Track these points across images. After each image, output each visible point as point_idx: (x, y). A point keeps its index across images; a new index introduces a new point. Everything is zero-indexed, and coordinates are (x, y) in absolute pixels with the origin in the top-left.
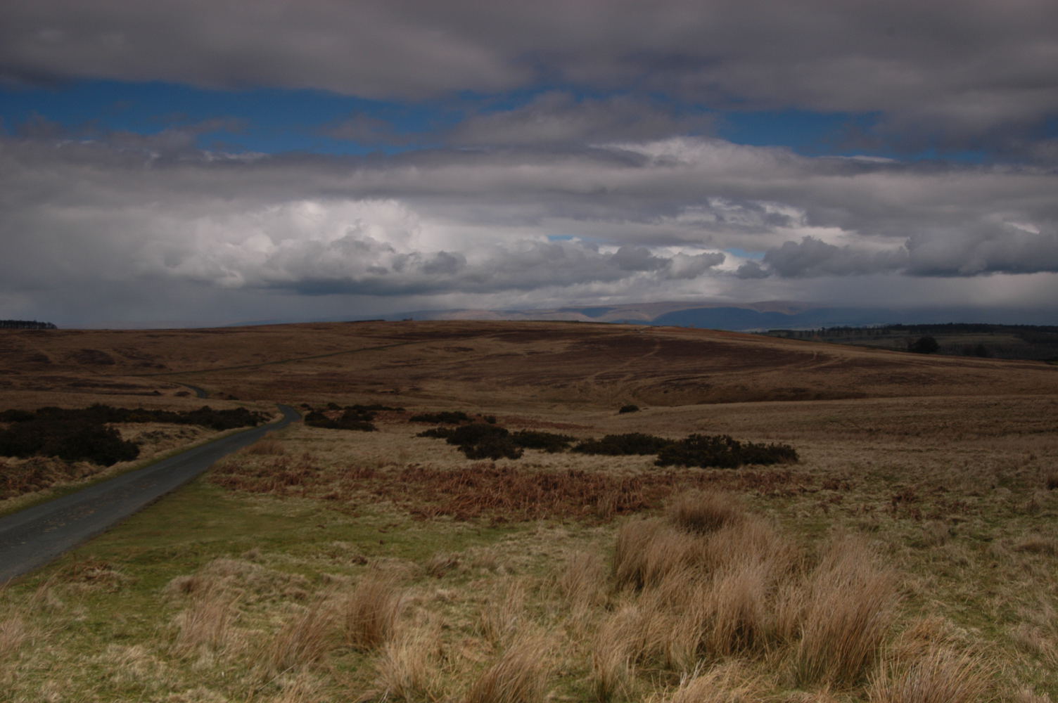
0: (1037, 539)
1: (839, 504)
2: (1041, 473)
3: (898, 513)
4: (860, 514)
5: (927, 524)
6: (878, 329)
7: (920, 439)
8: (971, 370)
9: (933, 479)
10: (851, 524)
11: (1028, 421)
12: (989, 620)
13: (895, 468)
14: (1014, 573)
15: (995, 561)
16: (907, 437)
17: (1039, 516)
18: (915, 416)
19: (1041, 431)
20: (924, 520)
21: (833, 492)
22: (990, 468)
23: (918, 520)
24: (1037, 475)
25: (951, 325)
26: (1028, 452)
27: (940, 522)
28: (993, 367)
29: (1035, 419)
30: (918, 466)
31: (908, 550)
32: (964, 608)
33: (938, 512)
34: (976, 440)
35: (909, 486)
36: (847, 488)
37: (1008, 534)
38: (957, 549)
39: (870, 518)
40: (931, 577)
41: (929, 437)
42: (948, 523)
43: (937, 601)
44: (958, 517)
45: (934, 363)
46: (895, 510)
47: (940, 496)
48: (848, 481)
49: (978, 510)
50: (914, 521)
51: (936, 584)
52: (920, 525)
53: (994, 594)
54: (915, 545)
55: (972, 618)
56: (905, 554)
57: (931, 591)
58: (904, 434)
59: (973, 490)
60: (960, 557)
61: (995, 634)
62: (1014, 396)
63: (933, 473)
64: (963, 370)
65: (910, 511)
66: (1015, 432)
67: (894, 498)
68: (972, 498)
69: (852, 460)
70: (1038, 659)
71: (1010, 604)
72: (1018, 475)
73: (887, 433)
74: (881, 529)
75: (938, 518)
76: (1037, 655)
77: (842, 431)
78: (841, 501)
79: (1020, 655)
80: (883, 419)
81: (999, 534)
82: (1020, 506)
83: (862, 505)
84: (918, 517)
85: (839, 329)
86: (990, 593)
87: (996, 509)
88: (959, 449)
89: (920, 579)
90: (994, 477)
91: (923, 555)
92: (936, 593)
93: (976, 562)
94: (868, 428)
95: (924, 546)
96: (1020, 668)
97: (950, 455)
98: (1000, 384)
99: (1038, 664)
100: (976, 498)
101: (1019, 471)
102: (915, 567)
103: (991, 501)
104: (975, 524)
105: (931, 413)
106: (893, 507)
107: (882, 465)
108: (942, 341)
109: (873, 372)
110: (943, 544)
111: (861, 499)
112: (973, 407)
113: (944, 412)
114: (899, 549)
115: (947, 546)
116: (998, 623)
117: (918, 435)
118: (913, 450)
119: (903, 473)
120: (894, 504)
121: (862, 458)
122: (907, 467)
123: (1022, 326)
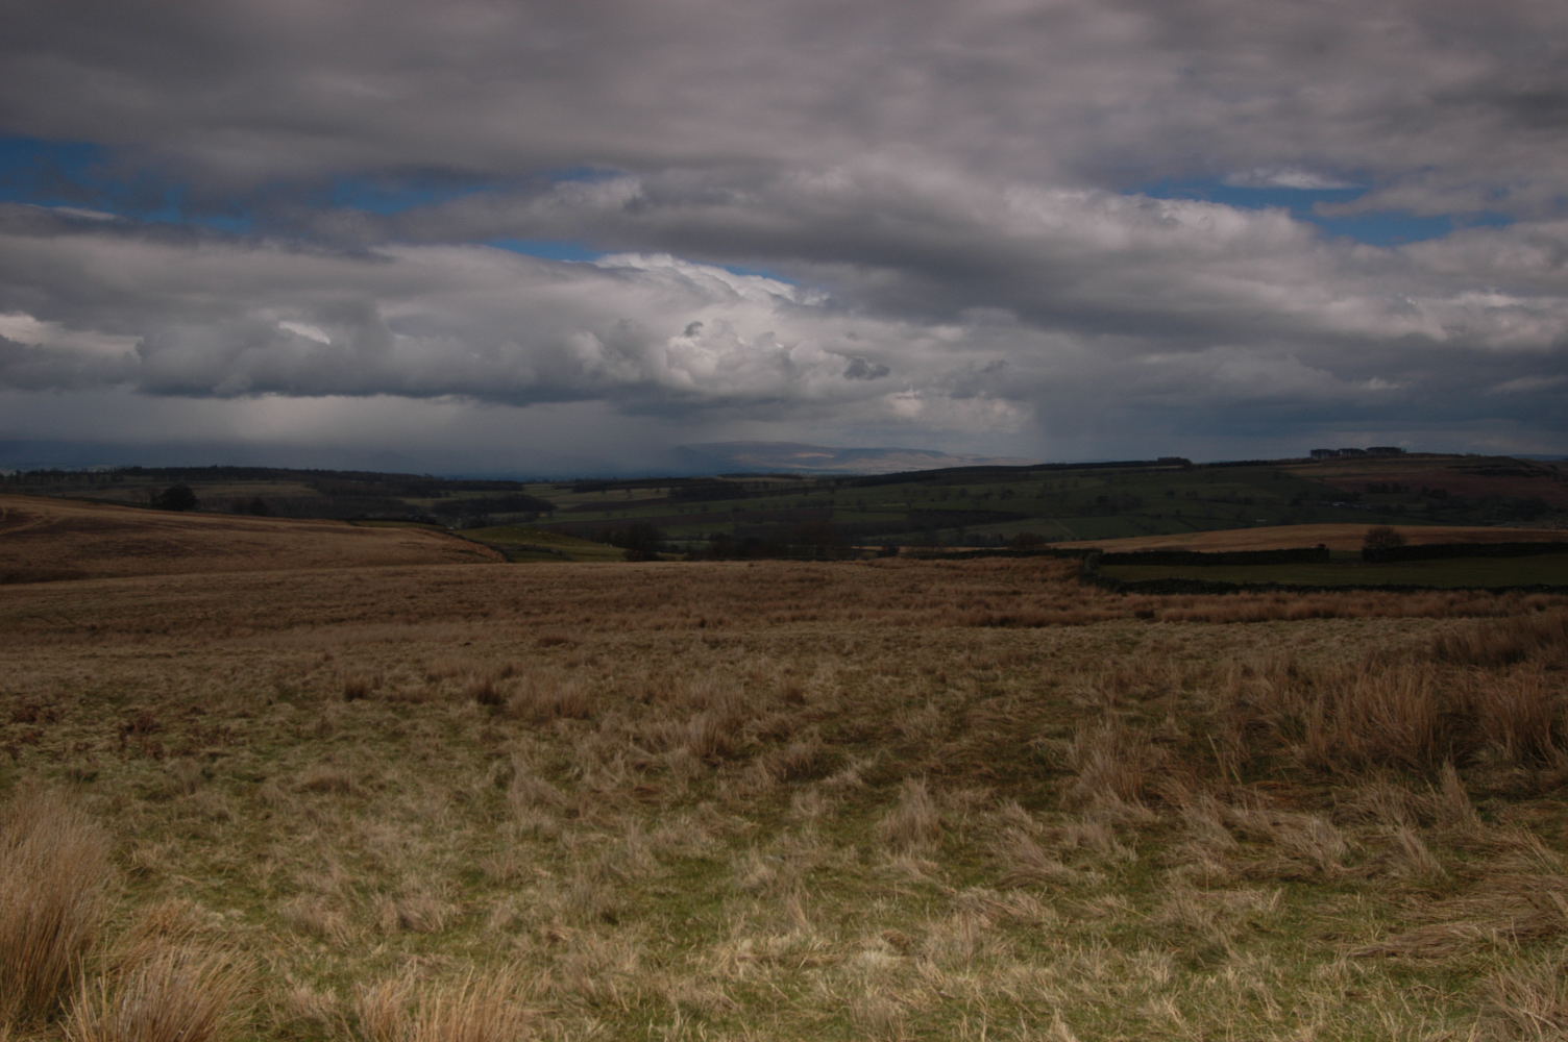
0: (327, 772)
1: (36, 743)
2: (337, 680)
3: (128, 751)
4: (68, 757)
5: (170, 763)
6: (105, 473)
7: (168, 638)
8: (246, 535)
9: (184, 696)
10: (53, 774)
11: (323, 606)
12: (257, 895)
13: (127, 684)
14: (293, 824)
15: (267, 810)
16: (148, 635)
17: (331, 739)
18: (160, 605)
19: (342, 620)
20: (167, 759)
21: (28, 726)
22: (267, 676)
23: (158, 759)
24: (332, 683)
25: (214, 468)
26: (324, 650)
27: (190, 760)
28: (275, 529)
29: (333, 603)
30: (162, 678)
31: (141, 805)
32: (222, 883)
33: (188, 745)
34: (250, 635)
35: (148, 709)
36: (51, 718)
37: (288, 768)
38: (215, 798)
39: (85, 761)
40: (173, 843)
41: (182, 635)
42: (202, 760)
43: (182, 877)
44: (217, 749)
45: (191, 525)
46: (124, 746)
47: (192, 721)
48: (54, 708)
49: (246, 738)
50: (153, 760)
51: (181, 851)
52: (159, 766)
53: (266, 857)
54: (154, 797)
55: (232, 896)
56: (135, 813)
57: (173, 863)
58: (144, 632)
59: (241, 709)
60: (217, 808)
61: (264, 914)
62: (304, 571)
63: (184, 688)
64: (232, 534)
65: (146, 746)
66: (304, 622)
67: (120, 728)
68: (239, 720)
69: (60, 675)
70: (323, 942)
71: (287, 869)
72: (306, 684)
73: (119, 631)
74: (101, 776)
75: (187, 753)
76: (321, 936)
77: (48, 630)
78: (40, 739)
79: (296, 939)
80: (112, 610)
81: (275, 770)
82: (307, 728)
83: (72, 743)
84: (158, 755)
85: (43, 474)
86: (259, 856)
87: (273, 735)
88: (226, 650)
89: (158, 847)
90: (271, 689)
91: (164, 811)
92: (182, 865)
93: (242, 814)
94: (88, 624)
95: (167, 797)
96: (297, 959)
97: (211, 660)
98: (284, 553)
99: (323, 948)
100: (244, 720)
101: (308, 677)
102: (151, 828)
103: (266, 724)
104: (242, 759)
105: (184, 598)
106: (120, 743)
107: (108, 680)
108: (201, 492)
109: (97, 538)
110: (193, 791)
111: (72, 734)
112: (245, 588)
113: (203, 596)
114: (130, 804)
115: (199, 794)
116: (270, 898)
117: (165, 632)
118: (158, 655)
119: (138, 691)
120: (122, 738)
121: (78, 670)
122: (146, 681)
123: (317, 471)
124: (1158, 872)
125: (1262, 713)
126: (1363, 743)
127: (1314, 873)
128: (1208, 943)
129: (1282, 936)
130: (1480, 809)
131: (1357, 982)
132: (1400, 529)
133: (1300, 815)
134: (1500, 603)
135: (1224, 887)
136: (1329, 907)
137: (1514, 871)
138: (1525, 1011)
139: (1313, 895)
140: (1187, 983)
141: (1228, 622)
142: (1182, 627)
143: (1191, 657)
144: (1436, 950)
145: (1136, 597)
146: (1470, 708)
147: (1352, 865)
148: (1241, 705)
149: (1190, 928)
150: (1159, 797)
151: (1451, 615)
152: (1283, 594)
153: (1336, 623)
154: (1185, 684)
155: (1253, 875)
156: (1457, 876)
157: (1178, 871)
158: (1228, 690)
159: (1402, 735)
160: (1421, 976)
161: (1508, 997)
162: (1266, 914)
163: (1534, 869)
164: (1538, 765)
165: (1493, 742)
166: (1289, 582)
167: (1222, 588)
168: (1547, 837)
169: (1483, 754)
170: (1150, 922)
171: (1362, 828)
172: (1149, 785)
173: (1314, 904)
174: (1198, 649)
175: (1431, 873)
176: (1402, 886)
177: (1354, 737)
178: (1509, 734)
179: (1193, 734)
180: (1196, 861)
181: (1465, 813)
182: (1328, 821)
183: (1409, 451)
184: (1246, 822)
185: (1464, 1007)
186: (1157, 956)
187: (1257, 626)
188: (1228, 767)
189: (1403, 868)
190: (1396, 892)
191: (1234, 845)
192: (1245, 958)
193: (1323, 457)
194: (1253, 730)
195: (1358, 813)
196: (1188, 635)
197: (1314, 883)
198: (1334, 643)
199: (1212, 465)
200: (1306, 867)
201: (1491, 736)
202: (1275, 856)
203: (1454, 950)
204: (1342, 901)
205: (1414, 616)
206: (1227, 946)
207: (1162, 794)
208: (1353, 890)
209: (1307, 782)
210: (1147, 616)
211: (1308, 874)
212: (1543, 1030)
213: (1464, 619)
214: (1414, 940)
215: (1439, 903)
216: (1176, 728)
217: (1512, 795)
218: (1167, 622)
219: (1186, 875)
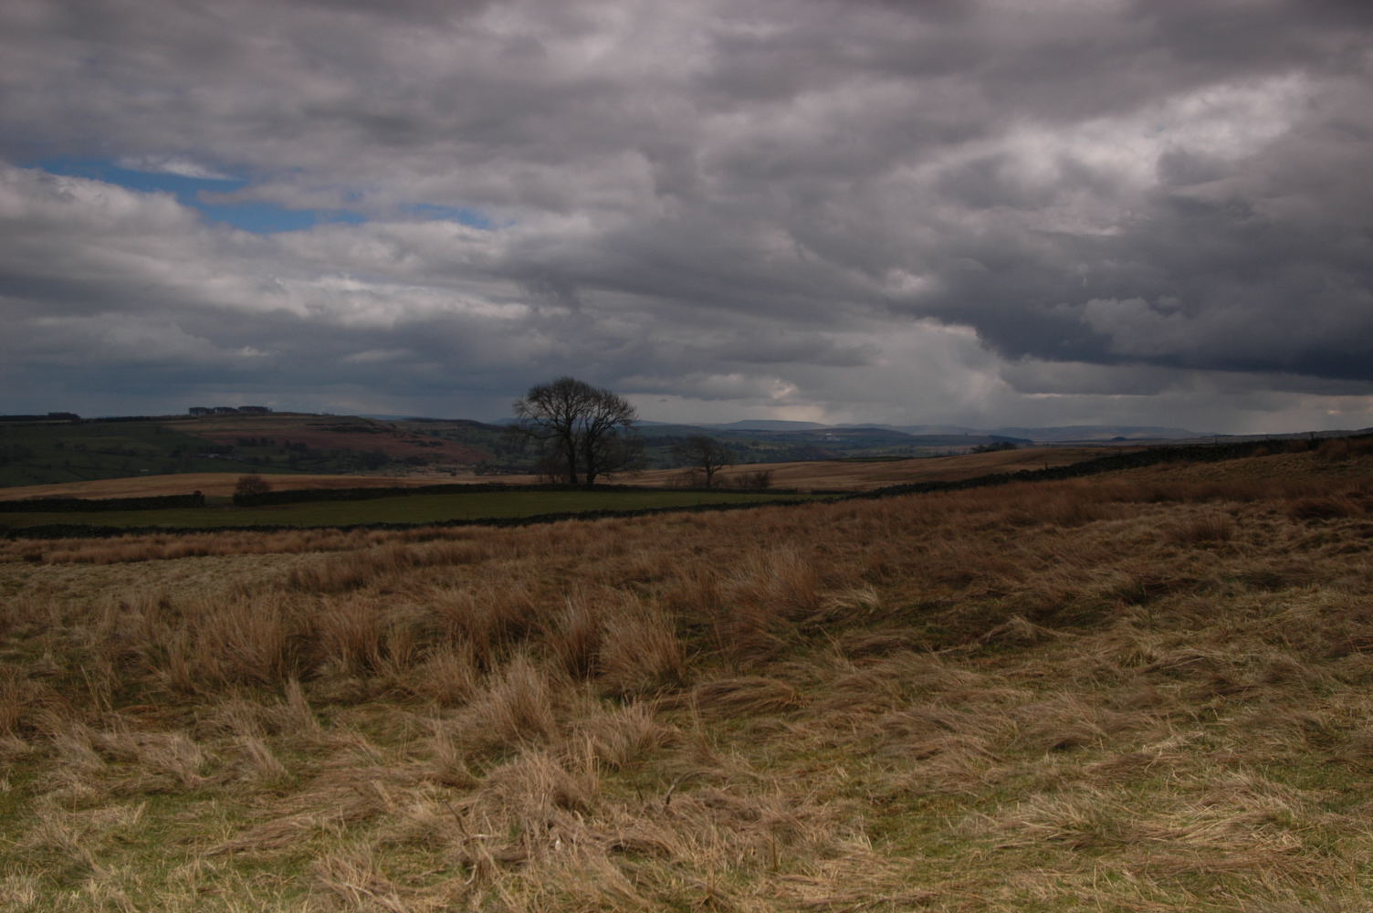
124: (31, 799)
125: (134, 645)
126: (222, 664)
127: (175, 785)
128: (74, 860)
129: (144, 845)
130: (321, 716)
131: (209, 879)
132: (266, 477)
133: (165, 734)
134: (348, 539)
135: (92, 806)
136: (188, 814)
137: (345, 766)
138: (347, 884)
139: (174, 806)
140: (52, 902)
141: (110, 562)
142: (68, 569)
143: (74, 596)
144: (279, 841)
145: (24, 543)
146: (314, 630)
147: (210, 774)
148: (115, 637)
149: (57, 849)
150: (34, 729)
151: (307, 551)
152: (163, 536)
153: (208, 560)
154: (67, 621)
155: (120, 793)
156: (298, 775)
157: (49, 796)
158: (105, 624)
159: (256, 657)
160: (266, 866)
161: (334, 875)
162: (130, 826)
163: (361, 762)
164: (368, 675)
165: (332, 657)
166: (168, 525)
167: (107, 532)
168: (374, 734)
169: (324, 669)
170: (20, 848)
171: (219, 741)
172: (25, 718)
173: (175, 813)
174: (82, 587)
175: (276, 775)
176: (252, 789)
177: (215, 661)
178: (345, 650)
179: (70, 667)
180: (66, 785)
181: (307, 720)
182: (187, 737)
183: (274, 411)
184: (115, 745)
185: (299, 888)
186: (23, 878)
187: (138, 565)
188: (100, 696)
189: (252, 773)
190: (247, 794)
191: (104, 767)
192: (108, 869)
193: (200, 414)
194: (125, 660)
195: (216, 728)
196: (72, 576)
197: (177, 794)
198: (205, 579)
199: (99, 420)
200: (168, 781)
201: (331, 653)
202: (140, 773)
203: (293, 839)
204: (199, 808)
205: (275, 552)
206: (91, 861)
207: (36, 725)
208: (209, 797)
209: (173, 704)
210: (36, 559)
211: (170, 787)
212: (362, 898)
213: (317, 553)
214: (260, 835)
215: (283, 800)
216: (53, 663)
217: (347, 702)
218: (54, 564)
219: (56, 799)
